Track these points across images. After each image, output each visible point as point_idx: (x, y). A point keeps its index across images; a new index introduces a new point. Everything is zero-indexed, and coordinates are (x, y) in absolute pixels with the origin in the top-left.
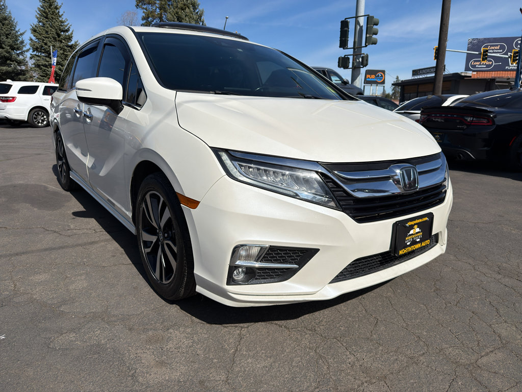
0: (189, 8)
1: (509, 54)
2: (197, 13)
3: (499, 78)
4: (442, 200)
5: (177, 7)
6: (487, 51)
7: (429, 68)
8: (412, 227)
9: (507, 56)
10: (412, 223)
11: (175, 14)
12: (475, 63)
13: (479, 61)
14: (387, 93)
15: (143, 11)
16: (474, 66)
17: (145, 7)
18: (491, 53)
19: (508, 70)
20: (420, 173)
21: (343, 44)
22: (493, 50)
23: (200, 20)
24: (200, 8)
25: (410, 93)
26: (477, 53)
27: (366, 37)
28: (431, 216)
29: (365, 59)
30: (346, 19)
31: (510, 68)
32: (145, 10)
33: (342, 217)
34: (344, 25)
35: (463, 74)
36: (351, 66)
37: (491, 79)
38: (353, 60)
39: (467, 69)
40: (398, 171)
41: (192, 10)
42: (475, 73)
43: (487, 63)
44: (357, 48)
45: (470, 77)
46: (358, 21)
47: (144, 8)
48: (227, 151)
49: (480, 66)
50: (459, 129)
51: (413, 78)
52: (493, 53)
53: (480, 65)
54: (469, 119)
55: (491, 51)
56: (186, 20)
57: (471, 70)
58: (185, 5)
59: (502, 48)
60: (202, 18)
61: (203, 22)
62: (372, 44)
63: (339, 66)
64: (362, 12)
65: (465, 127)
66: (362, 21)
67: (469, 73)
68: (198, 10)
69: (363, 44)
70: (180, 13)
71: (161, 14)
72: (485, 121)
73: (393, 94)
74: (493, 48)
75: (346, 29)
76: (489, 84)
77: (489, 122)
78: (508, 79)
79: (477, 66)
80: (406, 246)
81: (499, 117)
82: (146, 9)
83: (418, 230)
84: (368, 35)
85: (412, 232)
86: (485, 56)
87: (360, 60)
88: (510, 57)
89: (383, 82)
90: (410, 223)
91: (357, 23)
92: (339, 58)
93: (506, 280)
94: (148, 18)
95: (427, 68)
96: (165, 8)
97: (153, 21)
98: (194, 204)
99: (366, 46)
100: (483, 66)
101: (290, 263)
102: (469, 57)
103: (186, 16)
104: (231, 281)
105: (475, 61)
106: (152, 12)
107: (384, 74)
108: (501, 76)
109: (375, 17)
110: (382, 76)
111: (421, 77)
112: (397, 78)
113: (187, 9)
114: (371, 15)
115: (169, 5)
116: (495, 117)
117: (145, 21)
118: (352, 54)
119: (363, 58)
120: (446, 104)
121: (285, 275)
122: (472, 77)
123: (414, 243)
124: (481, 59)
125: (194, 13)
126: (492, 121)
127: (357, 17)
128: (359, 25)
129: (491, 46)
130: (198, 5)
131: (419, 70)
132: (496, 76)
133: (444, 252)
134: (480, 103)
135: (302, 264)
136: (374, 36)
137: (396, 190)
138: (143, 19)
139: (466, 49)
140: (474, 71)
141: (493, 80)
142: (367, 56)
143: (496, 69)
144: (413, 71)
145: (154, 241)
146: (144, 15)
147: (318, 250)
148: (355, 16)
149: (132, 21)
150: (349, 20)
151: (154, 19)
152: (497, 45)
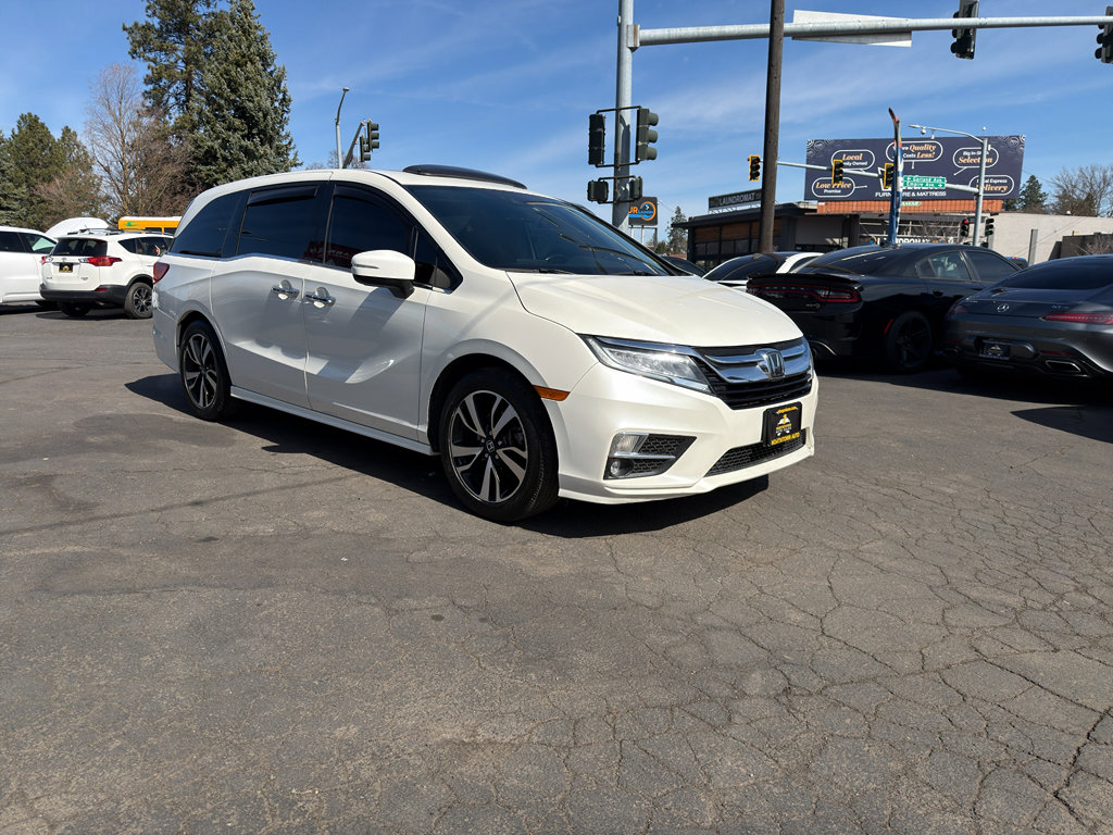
0: (253, 63)
1: (879, 169)
2: (271, 73)
3: (865, 212)
4: (807, 391)
5: (226, 59)
6: (841, 165)
7: (739, 194)
8: (781, 416)
9: (876, 175)
10: (783, 411)
11: (221, 75)
12: (822, 186)
13: (829, 181)
14: (660, 240)
15: (147, 63)
16: (820, 191)
17: (152, 56)
18: (847, 167)
19: (879, 199)
20: (786, 359)
21: (596, 157)
22: (851, 161)
23: (279, 87)
24: (278, 63)
25: (707, 243)
26: (825, 168)
27: (637, 147)
28: (799, 405)
29: (637, 186)
30: (598, 112)
31: (884, 194)
32: (152, 64)
33: (718, 403)
34: (596, 122)
35: (802, 206)
36: (610, 198)
37: (851, 215)
38: (615, 188)
39: (809, 196)
40: (765, 356)
41: (261, 67)
42: (823, 204)
43: (843, 185)
44: (621, 166)
45: (815, 210)
46: (621, 117)
47: (149, 59)
48: (594, 337)
49: (830, 192)
50: (810, 309)
51: (711, 213)
52: (852, 167)
53: (831, 188)
54: (823, 293)
55: (848, 164)
56: (247, 88)
57: (815, 199)
58: (243, 56)
59: (867, 157)
60: (283, 85)
61: (284, 93)
62: (648, 159)
63: (589, 199)
64: (627, 101)
65: (818, 306)
66: (630, 118)
67: (813, 204)
68: (272, 68)
69: (632, 160)
70: (233, 73)
71: (190, 73)
72: (847, 296)
73: (671, 243)
74: (851, 158)
75: (599, 130)
76: (849, 225)
77: (852, 297)
78: (881, 215)
79: (825, 191)
80: (777, 437)
81: (867, 289)
82: (154, 61)
83: (787, 420)
84: (640, 143)
85: (781, 422)
86: (838, 175)
87: (628, 187)
88: (882, 176)
89: (655, 221)
90: (779, 412)
91: (619, 120)
92: (589, 184)
93: (885, 491)
94: (160, 79)
95: (736, 195)
96: (197, 60)
97: (169, 87)
98: (561, 395)
99: (637, 162)
100: (836, 191)
101: (667, 453)
102: (811, 175)
103: (247, 79)
104: (608, 475)
105: (821, 182)
106: (167, 67)
107: (656, 205)
108: (868, 209)
109: (651, 111)
110: (651, 209)
111: (725, 211)
112: (678, 211)
113: (249, 64)
114: (644, 107)
115: (205, 54)
116: (861, 289)
117: (151, 87)
118: (612, 175)
119: (632, 183)
120: (784, 269)
121: (661, 466)
122: (819, 212)
123: (784, 434)
124: (832, 178)
125: (264, 74)
126: (856, 295)
127: (618, 110)
128: (624, 124)
129: (848, 154)
130: (273, 58)
131: (722, 197)
132: (859, 209)
133: (813, 454)
134: (838, 268)
135: (678, 455)
136: (651, 145)
137: (764, 376)
138: (148, 81)
139: (805, 161)
140: (820, 200)
141: (855, 217)
142: (640, 180)
143: (859, 197)
144: (711, 199)
145: (477, 454)
146: (149, 72)
147: (694, 438)
148: (614, 107)
149: (123, 87)
150: (604, 114)
151: (174, 83)
152: (858, 154)
